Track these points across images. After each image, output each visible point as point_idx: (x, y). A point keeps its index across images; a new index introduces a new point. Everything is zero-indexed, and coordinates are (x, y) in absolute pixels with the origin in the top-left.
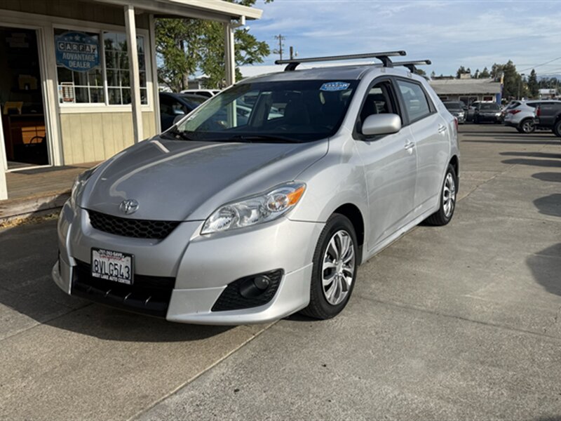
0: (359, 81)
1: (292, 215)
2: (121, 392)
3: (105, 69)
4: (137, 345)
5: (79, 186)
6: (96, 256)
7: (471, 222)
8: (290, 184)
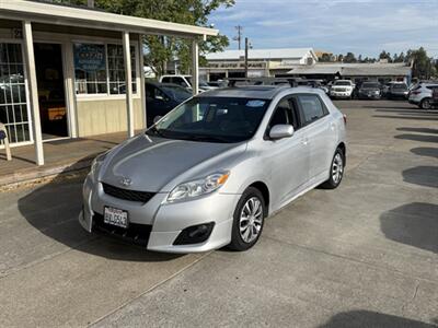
0: (271, 101)
1: (221, 190)
2: (121, 289)
3: (108, 82)
4: (129, 263)
5: (97, 164)
6: (107, 211)
7: (354, 187)
8: (220, 171)
